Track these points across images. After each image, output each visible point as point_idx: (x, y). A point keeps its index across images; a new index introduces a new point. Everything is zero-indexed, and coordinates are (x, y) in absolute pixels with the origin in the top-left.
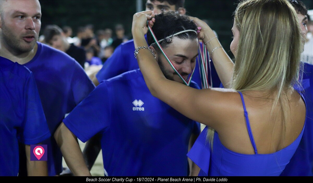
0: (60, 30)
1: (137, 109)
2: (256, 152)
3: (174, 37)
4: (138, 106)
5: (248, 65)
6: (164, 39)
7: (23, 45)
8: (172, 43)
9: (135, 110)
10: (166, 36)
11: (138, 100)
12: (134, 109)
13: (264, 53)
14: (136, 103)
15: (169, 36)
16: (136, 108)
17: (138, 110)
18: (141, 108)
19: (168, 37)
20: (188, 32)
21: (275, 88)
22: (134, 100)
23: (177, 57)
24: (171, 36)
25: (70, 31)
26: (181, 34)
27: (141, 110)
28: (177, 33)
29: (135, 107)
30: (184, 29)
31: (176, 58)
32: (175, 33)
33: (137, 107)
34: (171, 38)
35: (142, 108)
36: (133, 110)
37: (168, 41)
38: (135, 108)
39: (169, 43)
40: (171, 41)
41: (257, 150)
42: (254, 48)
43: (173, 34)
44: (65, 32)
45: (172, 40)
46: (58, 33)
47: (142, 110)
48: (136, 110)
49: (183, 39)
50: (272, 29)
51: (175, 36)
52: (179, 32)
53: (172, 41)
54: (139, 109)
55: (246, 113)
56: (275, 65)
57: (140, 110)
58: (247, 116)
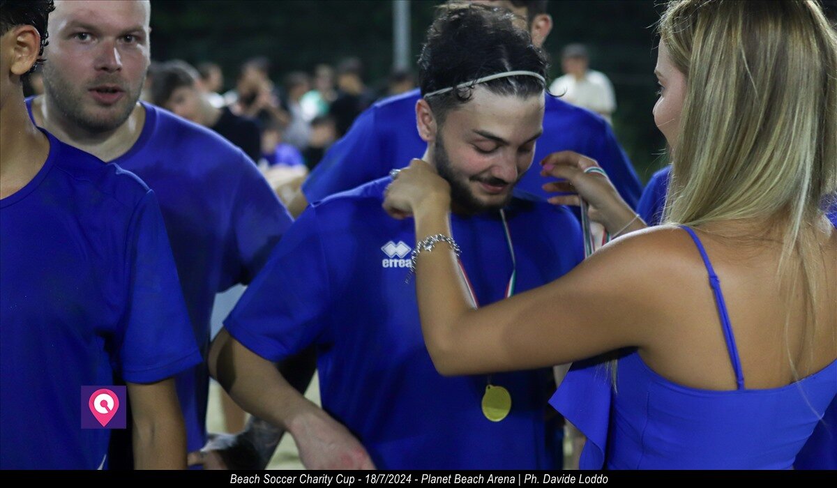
0: (193, 74)
1: (393, 263)
2: (740, 382)
3: (477, 86)
4: (396, 257)
5: (716, 160)
6: (451, 88)
7: (92, 110)
8: (472, 102)
9: (387, 266)
10: (459, 82)
11: (396, 243)
12: (386, 263)
13: (759, 124)
14: (391, 248)
15: (465, 81)
16: (391, 261)
17: (396, 266)
18: (404, 261)
19: (462, 85)
20: (516, 76)
21: (784, 211)
22: (385, 242)
23: (480, 137)
24: (471, 83)
25: (216, 76)
26: (496, 80)
27: (404, 265)
28: (487, 75)
29: (388, 258)
30: (508, 69)
31: (478, 140)
32: (482, 77)
33: (393, 259)
34: (470, 87)
35: (407, 261)
36: (384, 266)
37: (461, 95)
38: (387, 260)
39: (464, 100)
40: (468, 95)
41: (743, 379)
42: (732, 114)
43: (477, 79)
44: (204, 76)
45: (471, 95)
46: (188, 82)
47: (407, 266)
48: (391, 266)
49: (498, 93)
50: (777, 60)
51: (480, 83)
52: (493, 74)
53: (473, 95)
54: (398, 263)
55: (714, 282)
56: (785, 152)
57: (400, 266)
58: (719, 286)
